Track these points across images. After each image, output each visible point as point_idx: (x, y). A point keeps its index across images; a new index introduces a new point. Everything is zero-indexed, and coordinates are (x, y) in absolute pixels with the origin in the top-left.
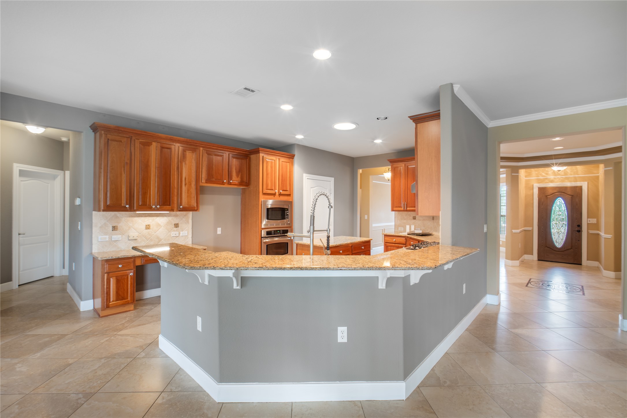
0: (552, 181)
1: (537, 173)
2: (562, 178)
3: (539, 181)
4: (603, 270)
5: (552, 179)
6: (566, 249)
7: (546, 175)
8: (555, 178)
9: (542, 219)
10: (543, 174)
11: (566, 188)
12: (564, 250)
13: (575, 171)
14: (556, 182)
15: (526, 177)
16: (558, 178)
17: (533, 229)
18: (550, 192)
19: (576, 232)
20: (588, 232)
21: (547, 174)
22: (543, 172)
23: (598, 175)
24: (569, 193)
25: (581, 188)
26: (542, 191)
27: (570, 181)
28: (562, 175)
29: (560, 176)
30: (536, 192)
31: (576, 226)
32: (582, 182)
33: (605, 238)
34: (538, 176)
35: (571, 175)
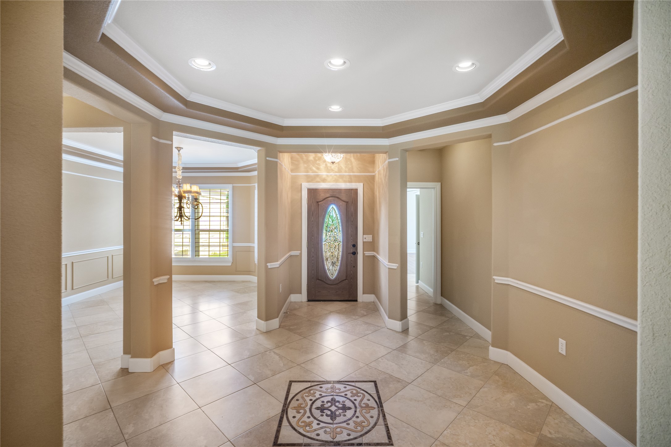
0: (324, 180)
1: (306, 165)
2: (335, 177)
3: (310, 179)
4: (386, 318)
5: (324, 177)
6: (340, 281)
7: (317, 171)
8: (327, 176)
9: (313, 238)
10: (314, 168)
11: (340, 191)
12: (338, 282)
13: (350, 166)
14: (329, 182)
15: (292, 171)
16: (331, 175)
17: (301, 253)
18: (322, 196)
19: (352, 255)
20: (364, 254)
21: (318, 169)
22: (313, 166)
23: (374, 174)
24: (344, 198)
25: (356, 191)
26: (312, 192)
27: (345, 182)
28: (336, 172)
29: (334, 173)
30: (305, 195)
31: (352, 246)
32: (357, 184)
33: (389, 268)
34: (308, 172)
35: (346, 172)
